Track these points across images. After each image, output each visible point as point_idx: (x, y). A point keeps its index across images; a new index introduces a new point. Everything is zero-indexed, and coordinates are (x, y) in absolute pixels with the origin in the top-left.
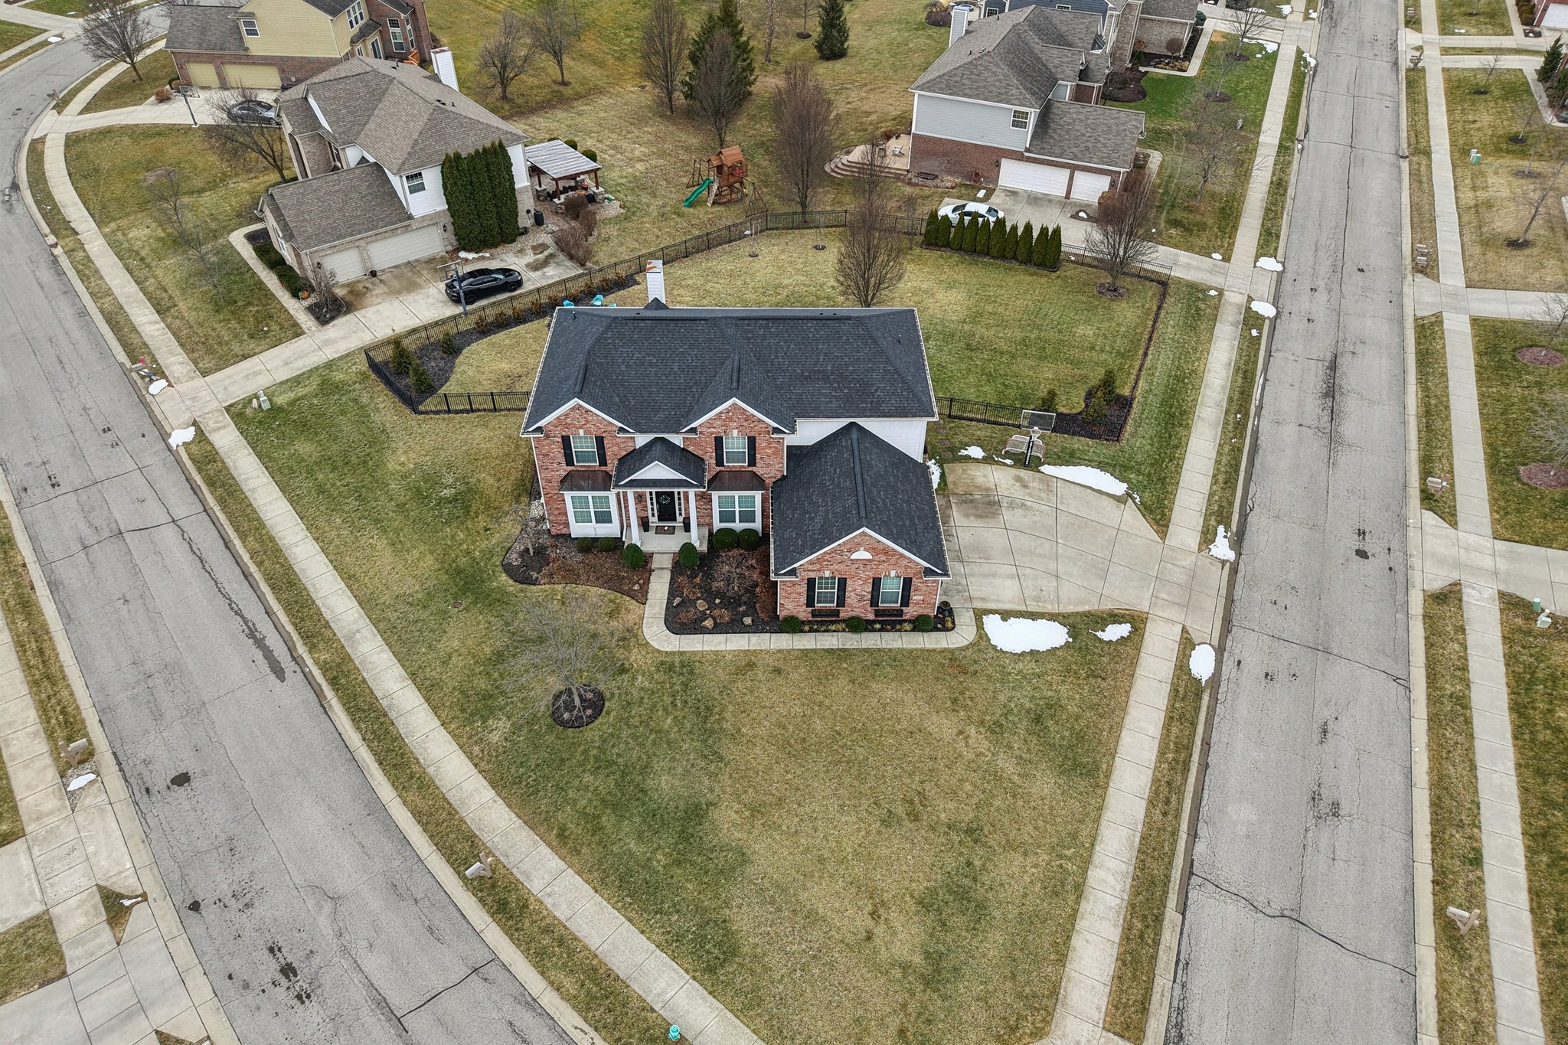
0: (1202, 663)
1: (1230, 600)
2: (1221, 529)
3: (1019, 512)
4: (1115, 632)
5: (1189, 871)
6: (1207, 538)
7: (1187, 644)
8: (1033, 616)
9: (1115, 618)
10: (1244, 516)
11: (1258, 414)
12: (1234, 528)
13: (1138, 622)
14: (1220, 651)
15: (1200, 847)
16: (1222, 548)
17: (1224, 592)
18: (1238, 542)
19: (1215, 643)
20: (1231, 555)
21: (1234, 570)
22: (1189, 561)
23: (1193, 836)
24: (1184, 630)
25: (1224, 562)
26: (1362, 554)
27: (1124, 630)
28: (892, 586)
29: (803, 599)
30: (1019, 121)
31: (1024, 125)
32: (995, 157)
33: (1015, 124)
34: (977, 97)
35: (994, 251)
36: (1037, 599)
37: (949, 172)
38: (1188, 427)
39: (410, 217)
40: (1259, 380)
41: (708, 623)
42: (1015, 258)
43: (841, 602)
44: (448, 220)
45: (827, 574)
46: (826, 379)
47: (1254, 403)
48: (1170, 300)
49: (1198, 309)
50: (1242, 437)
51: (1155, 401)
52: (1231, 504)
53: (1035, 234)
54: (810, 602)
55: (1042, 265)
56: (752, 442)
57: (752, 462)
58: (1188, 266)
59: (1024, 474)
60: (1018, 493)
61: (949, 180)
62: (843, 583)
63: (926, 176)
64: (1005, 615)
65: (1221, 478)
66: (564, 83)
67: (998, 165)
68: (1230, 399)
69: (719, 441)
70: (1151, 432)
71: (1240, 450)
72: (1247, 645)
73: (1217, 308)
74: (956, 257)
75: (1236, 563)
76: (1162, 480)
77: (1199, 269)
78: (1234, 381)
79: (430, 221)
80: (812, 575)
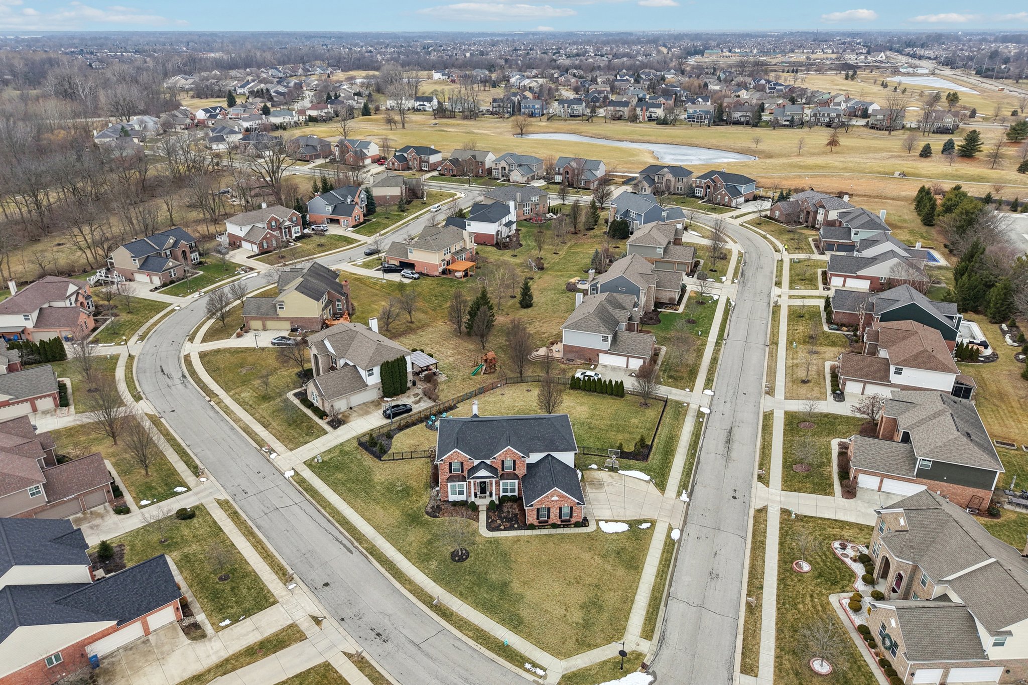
0: (675, 535)
1: (686, 514)
2: (684, 491)
3: (611, 487)
4: (644, 526)
5: (669, 595)
6: (679, 494)
7: (670, 529)
8: (616, 521)
9: (645, 521)
10: (693, 487)
11: (700, 450)
12: (689, 490)
13: (653, 523)
14: (682, 531)
15: (672, 589)
16: (684, 497)
17: (684, 512)
18: (690, 496)
19: (681, 528)
20: (688, 500)
21: (689, 504)
22: (672, 502)
23: (670, 585)
24: (670, 524)
25: (685, 502)
26: (734, 498)
27: (648, 525)
28: (566, 511)
29: (535, 517)
30: (605, 339)
31: (607, 341)
32: (597, 353)
33: (603, 340)
34: (587, 331)
35: (598, 390)
36: (618, 516)
37: (579, 358)
38: (673, 456)
39: (367, 386)
40: (702, 438)
41: (502, 527)
42: (606, 393)
43: (549, 518)
44: (380, 386)
45: (544, 506)
46: (539, 439)
47: (700, 446)
48: (668, 408)
49: (679, 411)
50: (694, 458)
51: (661, 446)
52: (688, 482)
53: (614, 383)
54: (538, 518)
55: (617, 395)
56: (514, 461)
57: (514, 469)
58: (676, 394)
59: (612, 474)
60: (610, 480)
61: (579, 362)
62: (549, 509)
63: (569, 360)
64: (607, 521)
65: (685, 473)
66: (412, 322)
67: (598, 356)
68: (690, 445)
69: (503, 462)
70: (659, 458)
71: (693, 464)
72: (691, 529)
73: (686, 411)
74: (583, 393)
75: (690, 502)
76: (663, 475)
77: (680, 395)
78: (692, 438)
79: (374, 386)
80: (538, 507)
